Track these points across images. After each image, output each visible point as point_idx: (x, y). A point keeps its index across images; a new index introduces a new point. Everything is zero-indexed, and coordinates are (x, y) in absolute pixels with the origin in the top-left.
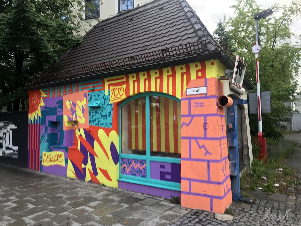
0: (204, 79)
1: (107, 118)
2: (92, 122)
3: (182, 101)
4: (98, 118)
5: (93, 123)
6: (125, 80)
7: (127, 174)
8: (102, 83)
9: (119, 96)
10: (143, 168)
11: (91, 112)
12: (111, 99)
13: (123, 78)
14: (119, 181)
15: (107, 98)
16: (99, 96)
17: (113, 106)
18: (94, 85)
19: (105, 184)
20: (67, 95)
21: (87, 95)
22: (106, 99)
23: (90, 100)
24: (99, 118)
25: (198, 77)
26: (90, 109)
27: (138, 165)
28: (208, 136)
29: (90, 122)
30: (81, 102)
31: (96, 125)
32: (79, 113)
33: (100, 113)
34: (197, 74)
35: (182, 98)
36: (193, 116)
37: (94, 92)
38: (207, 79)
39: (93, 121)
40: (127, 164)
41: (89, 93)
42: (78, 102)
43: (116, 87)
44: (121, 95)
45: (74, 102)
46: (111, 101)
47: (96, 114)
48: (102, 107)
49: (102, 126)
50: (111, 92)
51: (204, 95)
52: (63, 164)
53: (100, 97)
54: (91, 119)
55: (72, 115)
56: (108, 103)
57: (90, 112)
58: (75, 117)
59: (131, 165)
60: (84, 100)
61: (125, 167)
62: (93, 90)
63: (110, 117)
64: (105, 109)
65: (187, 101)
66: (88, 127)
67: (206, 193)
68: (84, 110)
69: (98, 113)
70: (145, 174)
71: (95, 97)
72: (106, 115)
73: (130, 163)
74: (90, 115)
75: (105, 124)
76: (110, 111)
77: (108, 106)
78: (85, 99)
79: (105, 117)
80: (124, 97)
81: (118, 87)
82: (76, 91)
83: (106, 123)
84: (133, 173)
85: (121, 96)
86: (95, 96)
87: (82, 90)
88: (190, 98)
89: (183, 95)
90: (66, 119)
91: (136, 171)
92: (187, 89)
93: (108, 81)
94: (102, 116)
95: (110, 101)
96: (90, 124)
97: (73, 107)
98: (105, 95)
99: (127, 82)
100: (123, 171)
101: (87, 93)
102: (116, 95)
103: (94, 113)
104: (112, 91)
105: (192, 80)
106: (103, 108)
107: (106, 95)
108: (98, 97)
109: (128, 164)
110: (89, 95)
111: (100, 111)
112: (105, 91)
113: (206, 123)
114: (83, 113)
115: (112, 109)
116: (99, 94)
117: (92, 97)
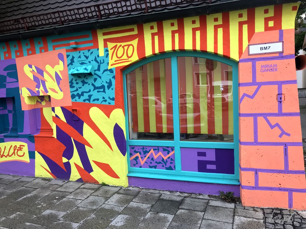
0: (277, 32)
1: (104, 91)
2: (77, 98)
3: (240, 64)
4: (88, 91)
5: (79, 98)
6: (136, 32)
7: (141, 167)
8: (93, 38)
9: (125, 57)
10: (169, 158)
11: (74, 82)
12: (111, 62)
13: (132, 30)
14: (129, 177)
15: (104, 60)
16: (87, 57)
17: (114, 73)
18: (77, 41)
19: (106, 183)
20: (24, 57)
21: (65, 57)
22: (102, 62)
23: (71, 64)
24: (90, 91)
25: (267, 28)
26: (72, 77)
27: (160, 153)
28: (284, 111)
29: (73, 97)
30: (53, 67)
31: (84, 100)
32: (51, 84)
33: (91, 84)
34: (266, 24)
35: (241, 59)
36: (260, 84)
37: (78, 52)
38: (284, 32)
39: (79, 96)
40: (140, 154)
41: (68, 53)
42: (48, 68)
43: (119, 44)
44: (129, 55)
45: (40, 67)
46: (112, 65)
47: (83, 85)
48: (95, 74)
49: (96, 102)
50: (110, 52)
51: (278, 55)
52: (26, 159)
53: (89, 59)
54: (75, 93)
55: (38, 87)
56: (106, 69)
57: (71, 82)
58: (43, 90)
59: (148, 155)
60: (59, 64)
61: (137, 158)
62: (75, 49)
63: (110, 89)
64: (100, 77)
65: (250, 64)
66: (71, 105)
67: (282, 186)
68: (61, 79)
69: (87, 83)
70: (172, 165)
71: (80, 59)
72: (103, 87)
73: (146, 152)
74: (72, 86)
75: (101, 99)
76: (110, 80)
77: (106, 72)
78: (61, 62)
79: (102, 90)
80: (135, 58)
81: (123, 44)
82: (43, 50)
83: (104, 98)
84: (151, 165)
85: (129, 57)
86: (80, 57)
87: (54, 49)
88: (254, 60)
89: (243, 55)
90: (25, 93)
91: (156, 162)
92: (249, 45)
93: (104, 34)
94: (95, 88)
95: (110, 65)
96: (74, 100)
97: (39, 76)
98: (98, 56)
99: (140, 36)
100: (134, 163)
101: (65, 54)
102: (119, 56)
103: (80, 84)
104: (111, 49)
105: (256, 33)
106: (96, 77)
107: (100, 56)
108: (85, 59)
109: (142, 153)
110: (68, 56)
111: (90, 80)
112: (98, 49)
113: (282, 94)
114: (58, 83)
115: (114, 77)
116: (87, 53)
117: (75, 60)
